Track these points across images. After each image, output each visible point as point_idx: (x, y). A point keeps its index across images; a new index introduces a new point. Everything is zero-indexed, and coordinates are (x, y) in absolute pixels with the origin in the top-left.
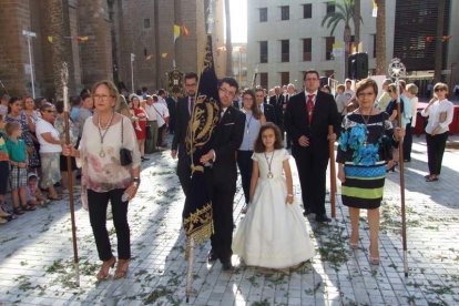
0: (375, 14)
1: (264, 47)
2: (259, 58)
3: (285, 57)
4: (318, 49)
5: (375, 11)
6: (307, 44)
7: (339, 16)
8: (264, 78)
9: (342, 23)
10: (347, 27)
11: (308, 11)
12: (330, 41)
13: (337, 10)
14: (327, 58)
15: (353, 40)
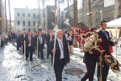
0: (43, 19)
3: (24, 25)
4: (32, 24)
6: (29, 22)
7: (36, 17)
9: (37, 19)
10: (38, 20)
11: (29, 15)
12: (34, 22)
13: (36, 16)
14: (34, 26)
15: (39, 22)
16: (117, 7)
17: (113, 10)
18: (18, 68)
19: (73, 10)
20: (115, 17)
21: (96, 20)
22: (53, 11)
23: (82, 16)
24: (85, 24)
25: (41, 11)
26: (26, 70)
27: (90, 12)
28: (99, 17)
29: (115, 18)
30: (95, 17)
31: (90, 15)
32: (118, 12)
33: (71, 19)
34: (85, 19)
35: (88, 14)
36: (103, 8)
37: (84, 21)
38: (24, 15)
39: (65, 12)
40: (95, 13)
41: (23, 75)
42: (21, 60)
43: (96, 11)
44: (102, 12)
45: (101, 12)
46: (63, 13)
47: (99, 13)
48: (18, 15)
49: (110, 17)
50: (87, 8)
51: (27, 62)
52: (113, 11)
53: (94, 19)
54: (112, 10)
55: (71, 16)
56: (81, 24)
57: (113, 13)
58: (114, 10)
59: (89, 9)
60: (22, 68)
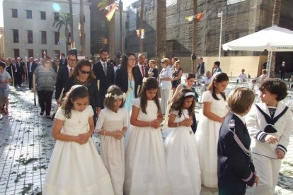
0: (79, 28)
1: (16, 33)
2: (13, 40)
3: (30, 41)
4: (50, 38)
5: (80, 26)
6: (44, 34)
7: (61, 22)
8: (17, 52)
10: (67, 29)
11: (43, 16)
12: (57, 35)
13: (60, 19)
14: (56, 43)
15: (69, 35)
16: (255, 7)
17: (248, 11)
18: (22, 143)
19: (153, 8)
20: (250, 28)
21: (208, 35)
22: (106, 8)
23: (175, 24)
24: (181, 42)
25: (73, 6)
26: (43, 148)
27: (196, 13)
28: (214, 27)
29: (252, 30)
30: (207, 27)
31: (196, 20)
32: (258, 18)
33: (150, 30)
34: (182, 31)
35: (190, 19)
36: (225, 8)
37: (181, 37)
38: (29, 14)
39: (135, 10)
40: (205, 17)
41: (36, 159)
42: (27, 126)
43: (210, 12)
44: (223, 16)
45: (220, 15)
46: (129, 13)
47: (217, 18)
48: (15, 13)
49: (240, 28)
50: (189, 4)
51: (44, 130)
52: (247, 15)
53: (203, 33)
54: (245, 12)
55: (149, 23)
56: (172, 42)
57: (248, 21)
58: (250, 12)
59: (193, 7)
60: (32, 143)
